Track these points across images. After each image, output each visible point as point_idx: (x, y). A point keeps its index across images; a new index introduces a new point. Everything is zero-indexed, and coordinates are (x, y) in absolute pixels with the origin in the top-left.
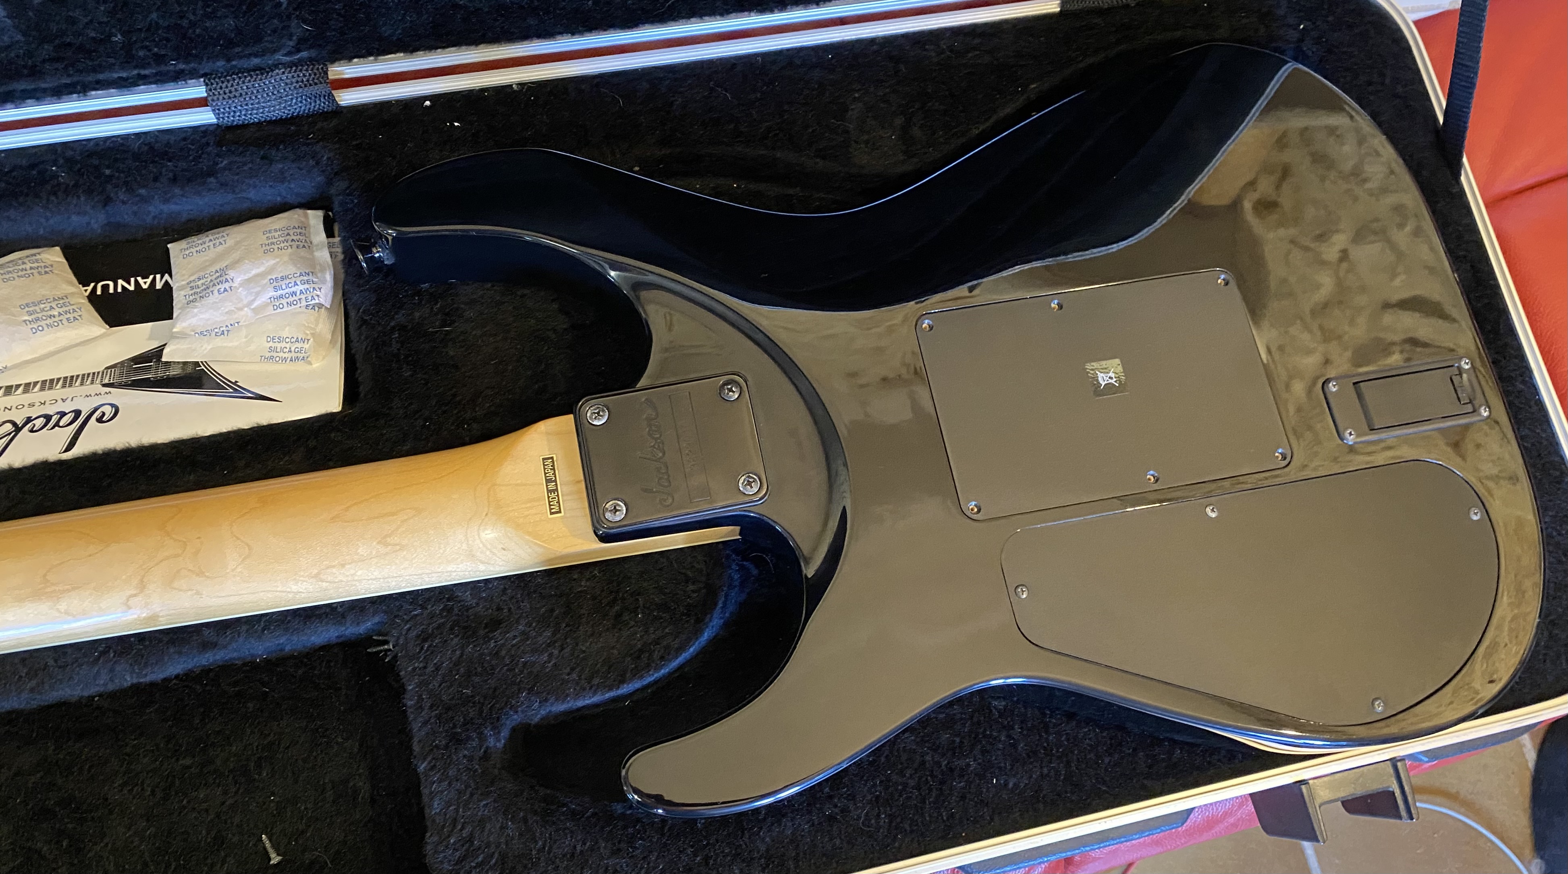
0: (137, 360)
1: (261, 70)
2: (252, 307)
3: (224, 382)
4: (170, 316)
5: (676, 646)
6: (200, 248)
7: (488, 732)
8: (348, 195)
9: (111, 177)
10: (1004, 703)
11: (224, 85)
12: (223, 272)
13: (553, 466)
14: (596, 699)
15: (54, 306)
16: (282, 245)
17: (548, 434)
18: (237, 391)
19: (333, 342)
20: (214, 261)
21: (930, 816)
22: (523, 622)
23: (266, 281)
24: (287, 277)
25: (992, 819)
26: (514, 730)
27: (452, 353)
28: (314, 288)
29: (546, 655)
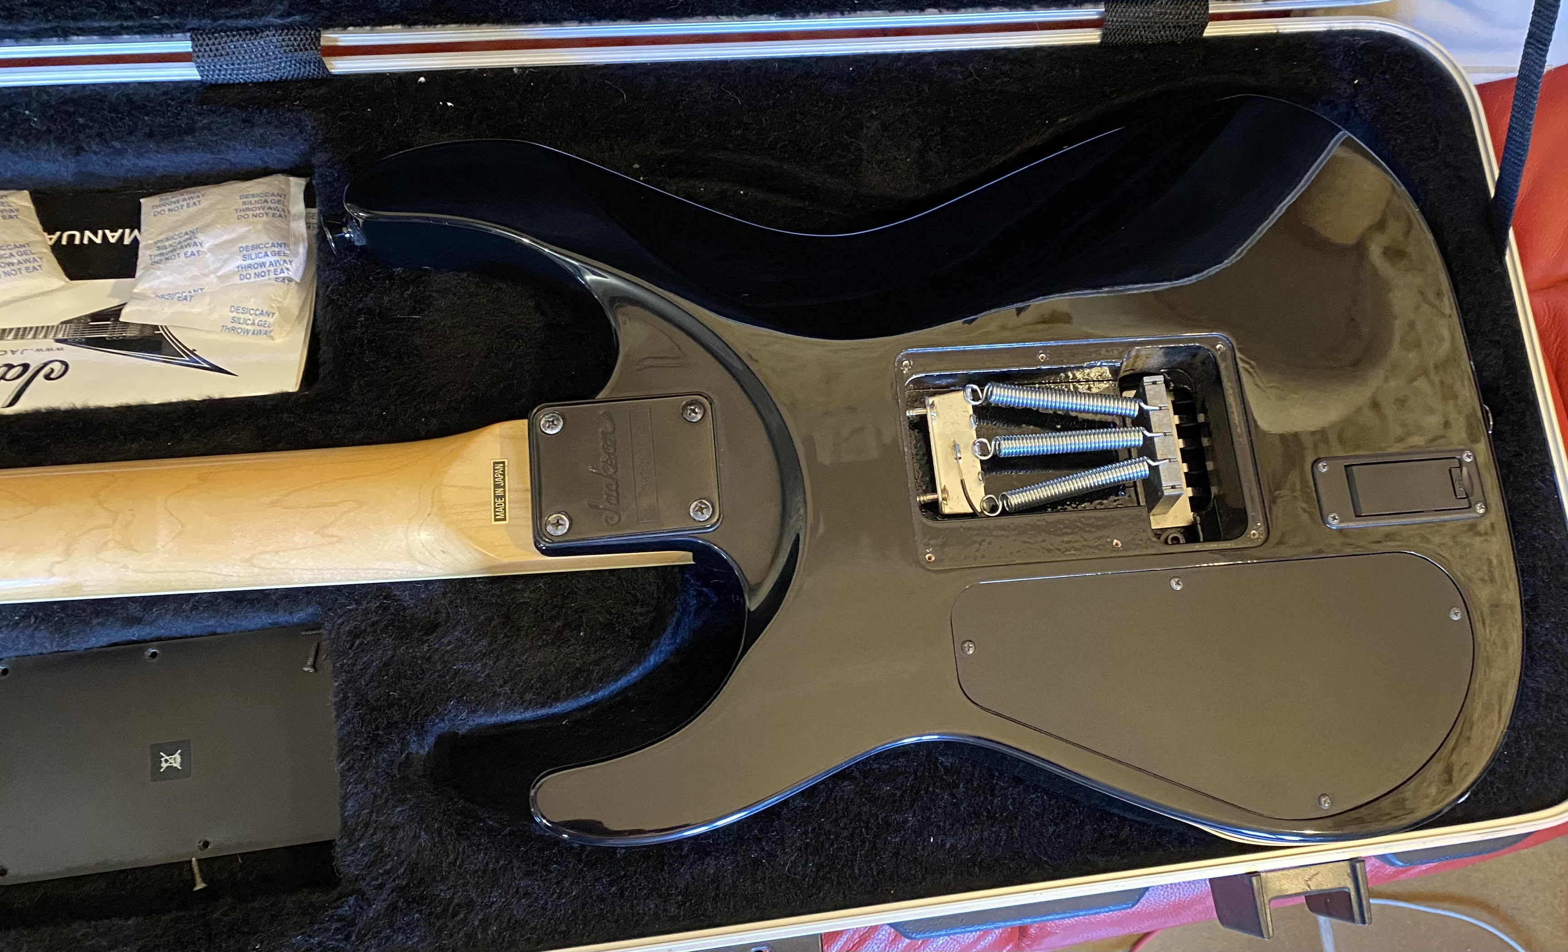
0: (95, 317)
1: (254, 31)
2: (219, 274)
3: (179, 348)
4: (132, 275)
5: (616, 669)
6: (173, 206)
7: (412, 738)
8: (329, 167)
9: (84, 127)
10: (950, 760)
11: (210, 42)
12: (193, 234)
13: (504, 471)
14: (529, 715)
15: (14, 254)
16: (258, 212)
17: (503, 437)
18: (194, 361)
19: (299, 317)
20: (184, 223)
21: (860, 870)
22: (460, 628)
23: (236, 249)
24: (258, 247)
25: (924, 879)
26: (440, 739)
27: (418, 342)
28: (285, 261)
29: (480, 664)
